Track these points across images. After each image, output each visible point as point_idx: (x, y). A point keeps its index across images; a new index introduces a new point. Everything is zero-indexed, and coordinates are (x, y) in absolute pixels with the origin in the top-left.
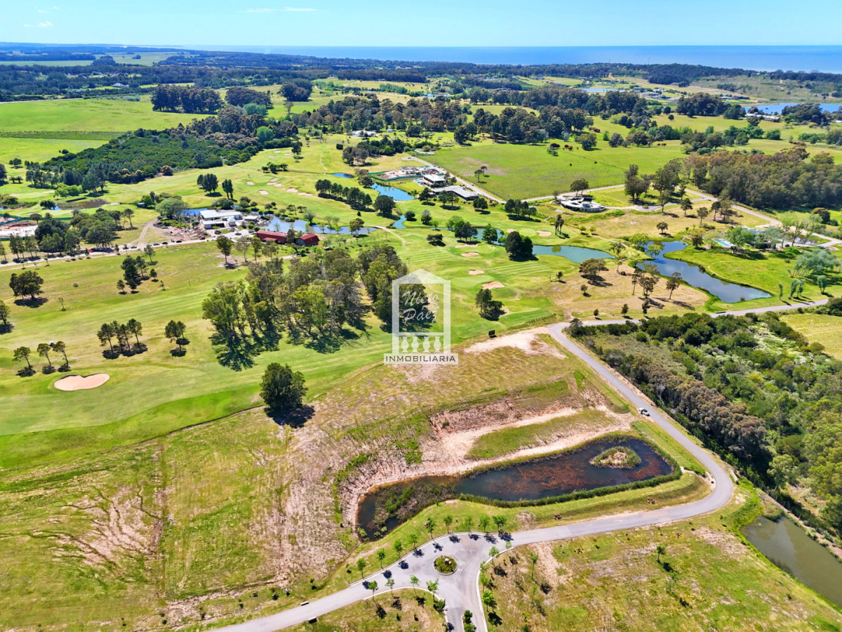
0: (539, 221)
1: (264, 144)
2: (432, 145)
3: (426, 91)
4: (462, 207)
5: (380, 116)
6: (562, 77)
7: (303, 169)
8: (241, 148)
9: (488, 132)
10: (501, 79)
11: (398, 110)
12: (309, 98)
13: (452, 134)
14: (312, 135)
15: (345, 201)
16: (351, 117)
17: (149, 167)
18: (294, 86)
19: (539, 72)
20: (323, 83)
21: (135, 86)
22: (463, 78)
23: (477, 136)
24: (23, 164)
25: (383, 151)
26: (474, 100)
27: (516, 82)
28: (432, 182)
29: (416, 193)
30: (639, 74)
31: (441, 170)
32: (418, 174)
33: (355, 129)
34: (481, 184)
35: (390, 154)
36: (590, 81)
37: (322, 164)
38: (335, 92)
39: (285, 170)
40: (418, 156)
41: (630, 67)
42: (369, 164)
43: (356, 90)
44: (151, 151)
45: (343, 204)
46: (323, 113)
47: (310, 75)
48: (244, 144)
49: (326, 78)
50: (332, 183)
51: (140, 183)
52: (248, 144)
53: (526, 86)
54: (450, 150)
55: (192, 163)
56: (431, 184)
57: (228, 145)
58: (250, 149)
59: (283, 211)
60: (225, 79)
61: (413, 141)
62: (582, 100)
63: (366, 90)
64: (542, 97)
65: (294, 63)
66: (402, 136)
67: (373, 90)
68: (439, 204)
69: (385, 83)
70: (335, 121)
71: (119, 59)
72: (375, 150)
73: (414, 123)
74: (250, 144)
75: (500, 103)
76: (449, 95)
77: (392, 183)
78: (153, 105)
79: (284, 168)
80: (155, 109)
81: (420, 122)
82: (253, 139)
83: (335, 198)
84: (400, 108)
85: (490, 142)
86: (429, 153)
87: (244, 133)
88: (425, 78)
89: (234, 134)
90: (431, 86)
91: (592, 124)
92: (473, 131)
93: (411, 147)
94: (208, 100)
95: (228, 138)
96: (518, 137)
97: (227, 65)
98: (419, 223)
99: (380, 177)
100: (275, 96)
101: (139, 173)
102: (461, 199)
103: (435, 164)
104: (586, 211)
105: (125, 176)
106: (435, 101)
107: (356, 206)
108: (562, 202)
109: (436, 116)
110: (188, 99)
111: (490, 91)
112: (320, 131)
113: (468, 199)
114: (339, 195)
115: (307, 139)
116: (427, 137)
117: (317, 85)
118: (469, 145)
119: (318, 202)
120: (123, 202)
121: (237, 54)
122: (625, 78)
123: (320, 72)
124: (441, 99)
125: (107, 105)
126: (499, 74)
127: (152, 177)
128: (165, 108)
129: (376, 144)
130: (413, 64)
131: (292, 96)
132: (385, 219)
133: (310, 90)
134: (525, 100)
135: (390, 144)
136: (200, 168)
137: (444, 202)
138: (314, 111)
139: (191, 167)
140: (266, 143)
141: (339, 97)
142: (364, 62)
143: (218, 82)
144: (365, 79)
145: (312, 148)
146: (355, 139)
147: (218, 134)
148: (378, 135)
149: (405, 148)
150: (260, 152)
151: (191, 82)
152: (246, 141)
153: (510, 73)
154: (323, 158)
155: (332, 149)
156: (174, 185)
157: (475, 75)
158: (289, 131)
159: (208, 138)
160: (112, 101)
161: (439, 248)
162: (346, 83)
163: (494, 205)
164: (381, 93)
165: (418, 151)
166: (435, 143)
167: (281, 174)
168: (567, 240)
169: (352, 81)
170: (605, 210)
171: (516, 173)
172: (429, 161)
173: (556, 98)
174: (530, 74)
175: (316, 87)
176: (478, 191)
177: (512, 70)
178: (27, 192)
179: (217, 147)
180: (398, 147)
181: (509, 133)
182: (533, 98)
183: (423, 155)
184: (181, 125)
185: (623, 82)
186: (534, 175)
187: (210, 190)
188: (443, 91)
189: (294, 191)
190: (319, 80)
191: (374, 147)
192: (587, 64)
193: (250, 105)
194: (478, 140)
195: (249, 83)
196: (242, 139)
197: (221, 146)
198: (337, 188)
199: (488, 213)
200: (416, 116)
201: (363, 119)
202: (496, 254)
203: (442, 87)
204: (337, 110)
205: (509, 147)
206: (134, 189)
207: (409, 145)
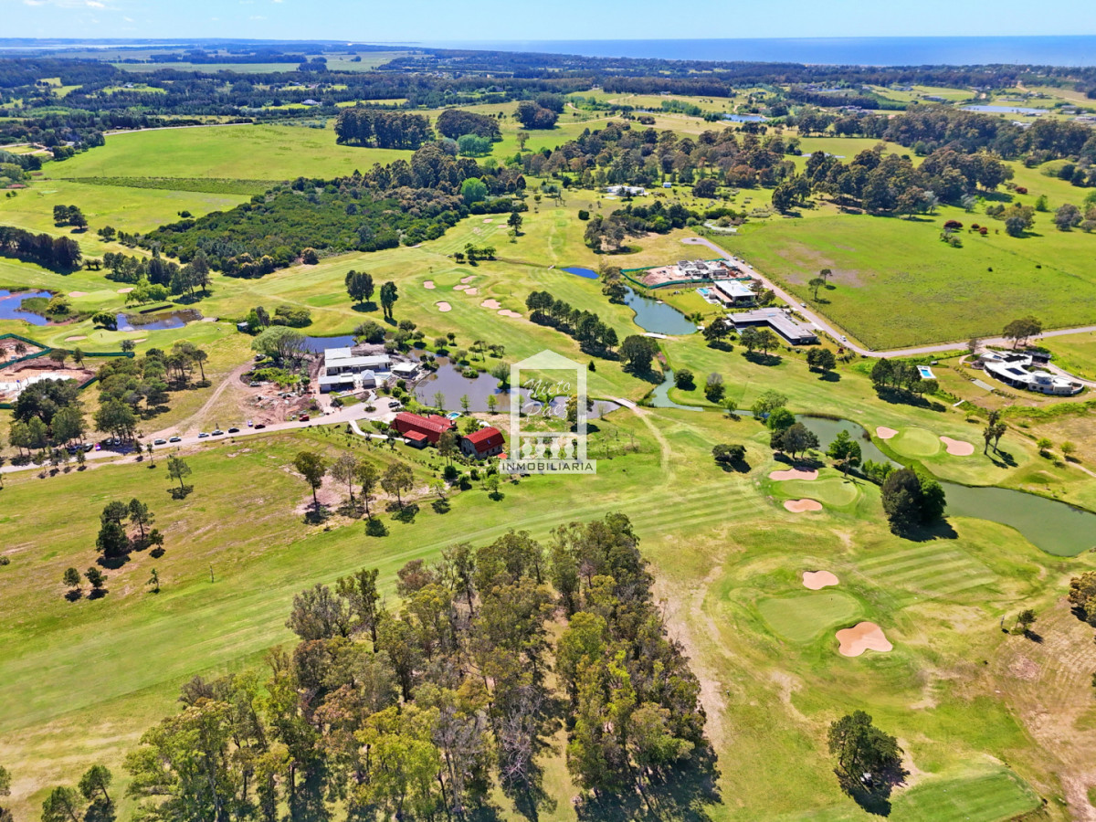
0: (941, 409)
1: (471, 206)
2: (733, 215)
3: (729, 114)
4: (785, 358)
5: (654, 160)
6: (942, 86)
7: (518, 258)
8: (434, 213)
9: (831, 191)
10: (846, 90)
11: (683, 149)
12: (556, 124)
13: (770, 192)
14: (546, 192)
15: (572, 333)
16: (609, 159)
17: (284, 249)
18: (537, 106)
19: (906, 77)
20: (582, 99)
21: (331, 104)
22: (787, 89)
23: (811, 198)
24: (116, 236)
25: (652, 225)
26: (805, 129)
27: (870, 97)
28: (730, 297)
29: (699, 318)
30: (1067, 83)
31: (747, 270)
32: (706, 276)
33: (613, 182)
34: (820, 304)
35: (662, 230)
36: (988, 93)
37: (551, 248)
38: (596, 113)
39: (492, 259)
40: (708, 234)
41: (1049, 70)
42: (625, 250)
43: (626, 110)
44: (297, 219)
45: (569, 338)
46: (568, 154)
47: (566, 86)
48: (439, 207)
49: (586, 90)
50: (555, 300)
51: (266, 276)
52: (445, 208)
53: (885, 103)
54: (764, 224)
55: (352, 241)
56: (727, 300)
57: (414, 210)
58: (447, 217)
59: (463, 354)
60: (448, 93)
61: (702, 206)
62: (987, 131)
63: (642, 108)
64: (920, 126)
65: (551, 66)
66: (684, 197)
67: (650, 110)
68: (741, 348)
69: (670, 98)
70: (584, 168)
71: (333, 64)
72: (639, 222)
73: (708, 171)
74: (448, 208)
75: (846, 133)
76: (764, 118)
77: (660, 293)
78: (338, 136)
79: (489, 255)
80: (339, 141)
81: (716, 170)
82: (455, 199)
83: (556, 325)
84: (687, 146)
85: (832, 210)
86: (727, 230)
87: (444, 189)
88: (729, 90)
89: (428, 190)
90: (740, 102)
91: (1010, 177)
92: (804, 189)
93: (698, 218)
94: (410, 130)
95: (419, 196)
96: (883, 205)
97: (463, 70)
98: (699, 394)
99: (640, 279)
100: (509, 119)
101: (266, 260)
102: (782, 340)
103: (738, 255)
104: (1042, 391)
105: (243, 265)
106: (743, 130)
107: (590, 346)
108: (987, 364)
109: (744, 163)
110: (383, 127)
111: (831, 112)
112: (559, 184)
113: (797, 342)
114: (564, 321)
115: (538, 199)
116: (726, 198)
117: (572, 101)
118: (797, 215)
119: (527, 333)
120: (222, 316)
121: (482, 54)
122: (1044, 90)
123: (579, 81)
124: (751, 128)
125: (281, 134)
126: (842, 82)
127: (286, 266)
128: (353, 140)
129: (641, 213)
130: (713, 65)
131: (530, 120)
132: (638, 380)
133: (561, 111)
134: (888, 131)
135: (663, 213)
136: (362, 250)
137: (751, 347)
138: (557, 149)
139: (349, 249)
140: (473, 205)
141: (599, 122)
142: (645, 63)
143: (437, 99)
144: (642, 92)
145: (543, 214)
146: (611, 200)
147: (406, 190)
148: (647, 192)
149: (688, 220)
150: (463, 221)
151: (403, 97)
152: (443, 203)
153: (859, 81)
154: (555, 236)
155: (571, 219)
156: (313, 283)
157: (806, 85)
158: (512, 184)
159: (390, 196)
160: (289, 128)
161: (737, 476)
162: (614, 99)
163: (846, 359)
164: (663, 114)
165: (711, 224)
166: (738, 211)
167: (483, 268)
168: (1011, 471)
169: (623, 94)
170: (1083, 390)
171: (886, 282)
172: (727, 248)
173: (943, 128)
174: (891, 82)
175: (570, 104)
176: (815, 324)
177: (863, 76)
178: (98, 288)
179: (398, 212)
180: (679, 218)
181: (867, 197)
182: (903, 128)
183: (718, 234)
184: (357, 172)
185: (1042, 97)
186: (921, 290)
187: (361, 299)
188: (756, 111)
189: (493, 305)
190: (576, 94)
191: (638, 218)
192: (977, 66)
193: (467, 137)
194: (811, 206)
195: (478, 100)
196: (440, 199)
197: (405, 210)
198: (561, 308)
199: (835, 378)
200: (712, 159)
201: (627, 166)
202: (860, 510)
203: (754, 105)
204: (591, 146)
205: (865, 220)
206: (251, 289)
207: (695, 215)
